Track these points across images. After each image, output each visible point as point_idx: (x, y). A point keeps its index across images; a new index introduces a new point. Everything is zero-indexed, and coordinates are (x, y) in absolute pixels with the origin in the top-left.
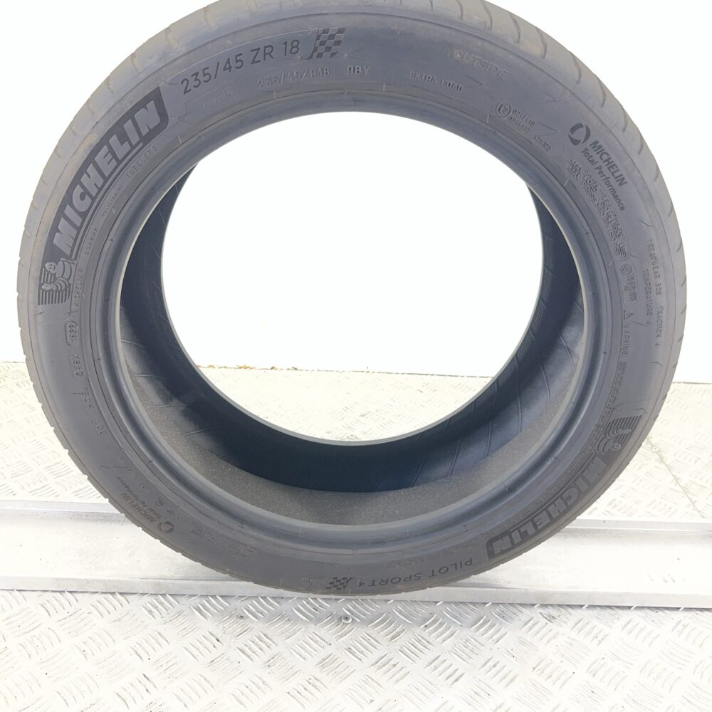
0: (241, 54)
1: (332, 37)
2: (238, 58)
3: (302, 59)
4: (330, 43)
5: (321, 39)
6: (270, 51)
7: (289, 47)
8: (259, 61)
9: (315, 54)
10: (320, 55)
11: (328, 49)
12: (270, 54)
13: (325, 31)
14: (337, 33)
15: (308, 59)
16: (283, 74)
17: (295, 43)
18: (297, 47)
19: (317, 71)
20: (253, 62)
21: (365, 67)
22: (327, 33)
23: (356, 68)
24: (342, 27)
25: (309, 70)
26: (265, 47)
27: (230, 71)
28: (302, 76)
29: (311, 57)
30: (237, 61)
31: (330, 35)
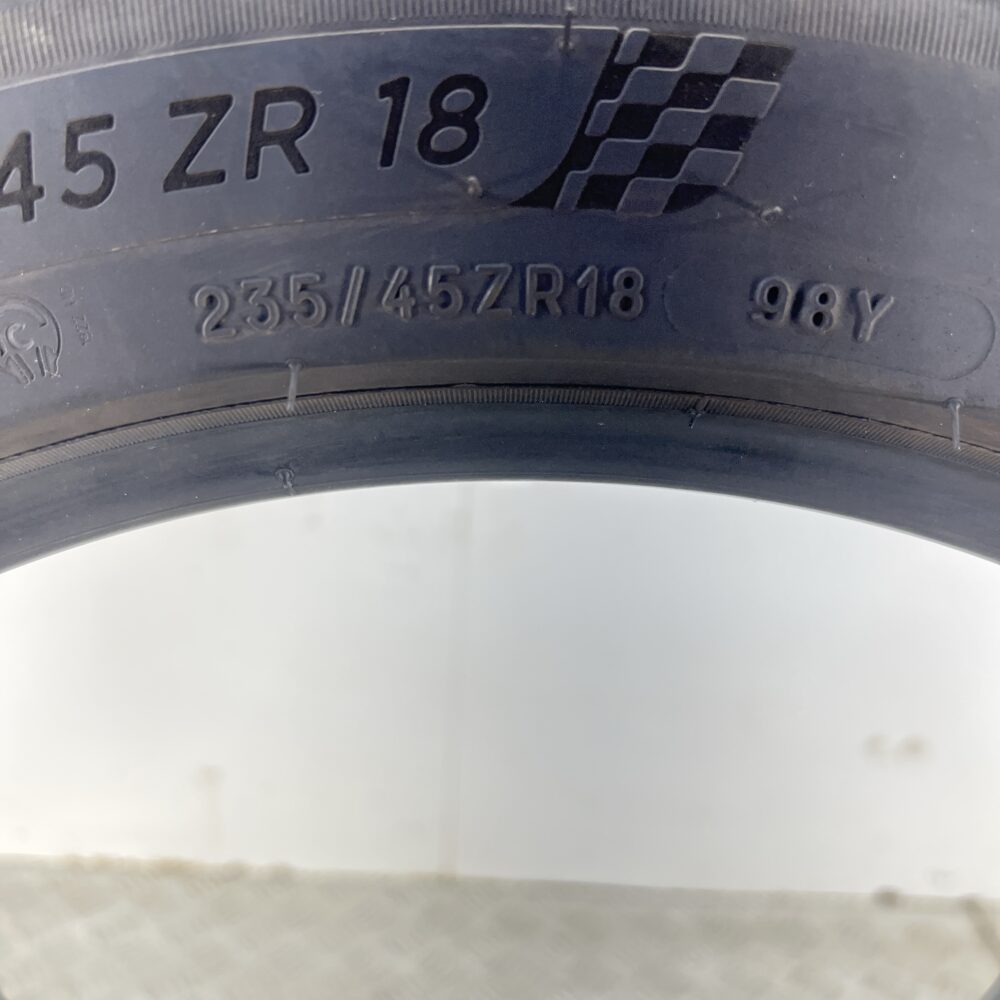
0: (108, 122)
1: (697, 88)
2: (86, 142)
3: (486, 195)
4: (682, 123)
5: (627, 94)
6: (293, 124)
7: (416, 114)
8: (220, 177)
9: (576, 180)
10: (603, 192)
11: (664, 159)
12: (287, 140)
13: (660, 50)
14: (738, 70)
15: (526, 201)
16: (358, 274)
17: (458, 99)
18: (466, 119)
19: (570, 281)
20: (178, 178)
21: (866, 296)
22: (675, 59)
23: (813, 295)
24: (776, 40)
25: (519, 269)
26: (263, 98)
27: (28, 215)
28: (471, 302)
29: (543, 196)
30: (75, 161)
31: (686, 77)
